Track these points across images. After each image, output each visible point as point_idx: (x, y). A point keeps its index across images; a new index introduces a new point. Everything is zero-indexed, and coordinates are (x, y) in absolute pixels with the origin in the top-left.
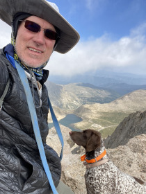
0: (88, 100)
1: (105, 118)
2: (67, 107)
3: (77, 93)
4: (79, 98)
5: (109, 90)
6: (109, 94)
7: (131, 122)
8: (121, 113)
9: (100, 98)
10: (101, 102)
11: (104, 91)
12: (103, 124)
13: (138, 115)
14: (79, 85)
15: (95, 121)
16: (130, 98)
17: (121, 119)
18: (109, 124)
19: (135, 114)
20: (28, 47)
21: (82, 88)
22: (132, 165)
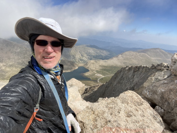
0: (94, 57)
1: (105, 70)
2: (79, 61)
3: (86, 52)
4: (87, 55)
5: (109, 51)
6: (108, 53)
7: (122, 73)
8: (115, 67)
9: (102, 56)
10: (103, 59)
11: (105, 52)
12: (103, 74)
13: (127, 68)
14: (87, 46)
15: (98, 72)
16: (122, 57)
17: (116, 71)
18: (107, 74)
19: (125, 68)
20: (43, 57)
21: (89, 48)
22: (121, 112)
